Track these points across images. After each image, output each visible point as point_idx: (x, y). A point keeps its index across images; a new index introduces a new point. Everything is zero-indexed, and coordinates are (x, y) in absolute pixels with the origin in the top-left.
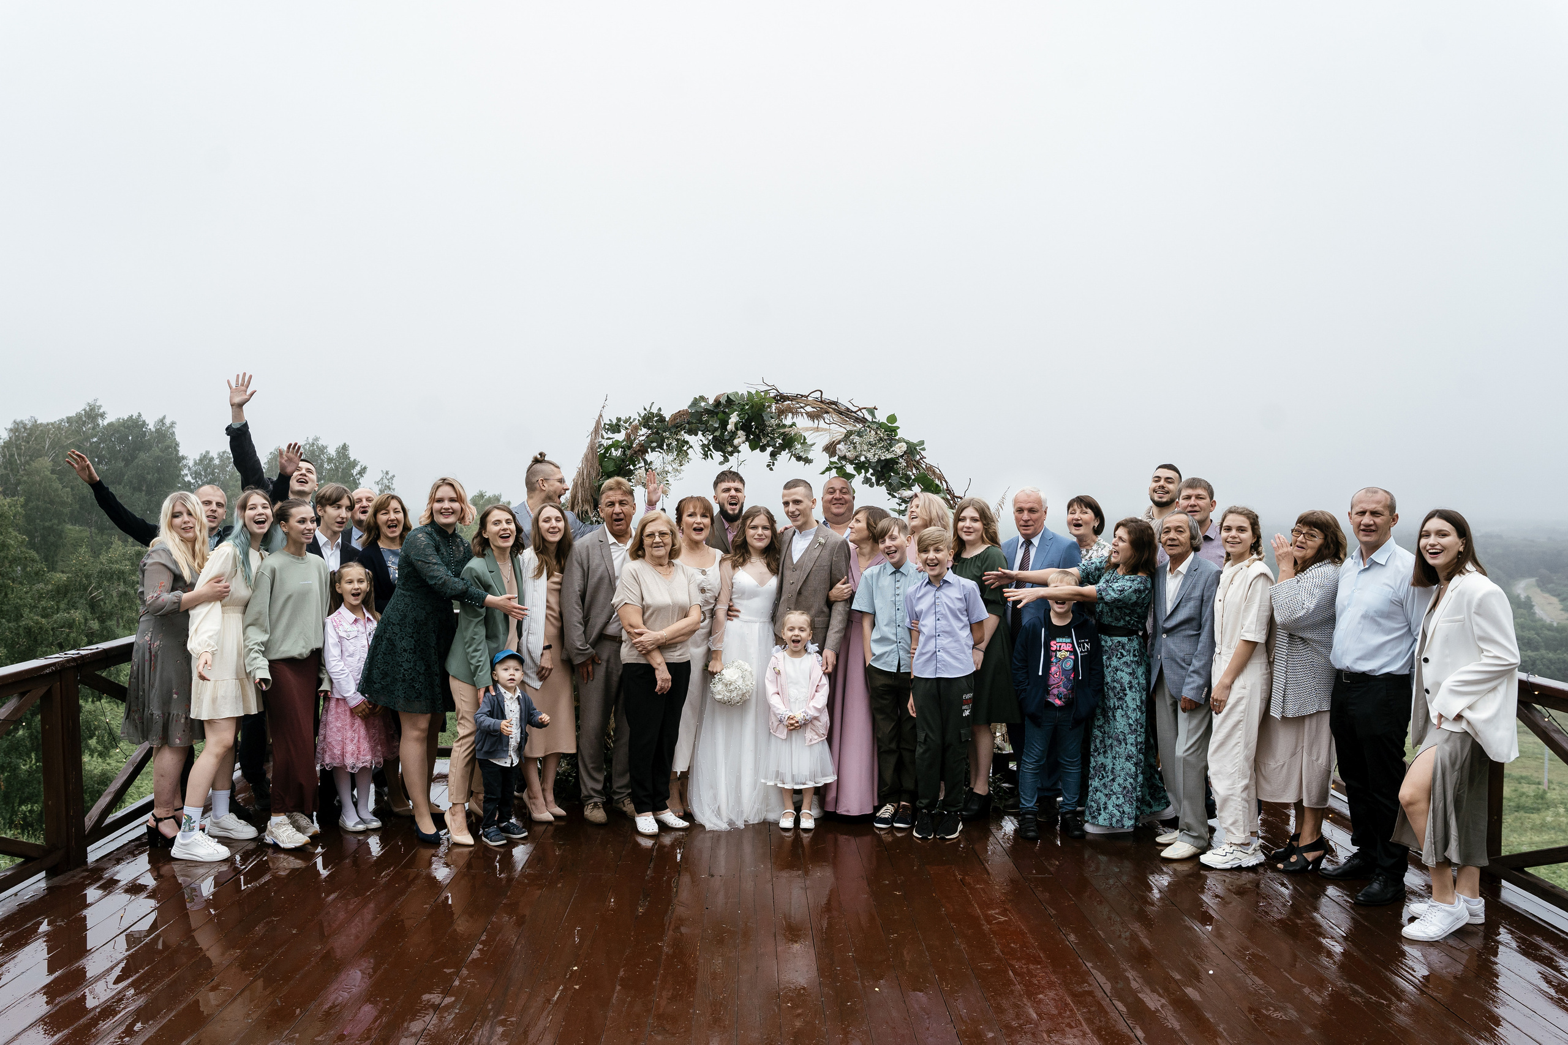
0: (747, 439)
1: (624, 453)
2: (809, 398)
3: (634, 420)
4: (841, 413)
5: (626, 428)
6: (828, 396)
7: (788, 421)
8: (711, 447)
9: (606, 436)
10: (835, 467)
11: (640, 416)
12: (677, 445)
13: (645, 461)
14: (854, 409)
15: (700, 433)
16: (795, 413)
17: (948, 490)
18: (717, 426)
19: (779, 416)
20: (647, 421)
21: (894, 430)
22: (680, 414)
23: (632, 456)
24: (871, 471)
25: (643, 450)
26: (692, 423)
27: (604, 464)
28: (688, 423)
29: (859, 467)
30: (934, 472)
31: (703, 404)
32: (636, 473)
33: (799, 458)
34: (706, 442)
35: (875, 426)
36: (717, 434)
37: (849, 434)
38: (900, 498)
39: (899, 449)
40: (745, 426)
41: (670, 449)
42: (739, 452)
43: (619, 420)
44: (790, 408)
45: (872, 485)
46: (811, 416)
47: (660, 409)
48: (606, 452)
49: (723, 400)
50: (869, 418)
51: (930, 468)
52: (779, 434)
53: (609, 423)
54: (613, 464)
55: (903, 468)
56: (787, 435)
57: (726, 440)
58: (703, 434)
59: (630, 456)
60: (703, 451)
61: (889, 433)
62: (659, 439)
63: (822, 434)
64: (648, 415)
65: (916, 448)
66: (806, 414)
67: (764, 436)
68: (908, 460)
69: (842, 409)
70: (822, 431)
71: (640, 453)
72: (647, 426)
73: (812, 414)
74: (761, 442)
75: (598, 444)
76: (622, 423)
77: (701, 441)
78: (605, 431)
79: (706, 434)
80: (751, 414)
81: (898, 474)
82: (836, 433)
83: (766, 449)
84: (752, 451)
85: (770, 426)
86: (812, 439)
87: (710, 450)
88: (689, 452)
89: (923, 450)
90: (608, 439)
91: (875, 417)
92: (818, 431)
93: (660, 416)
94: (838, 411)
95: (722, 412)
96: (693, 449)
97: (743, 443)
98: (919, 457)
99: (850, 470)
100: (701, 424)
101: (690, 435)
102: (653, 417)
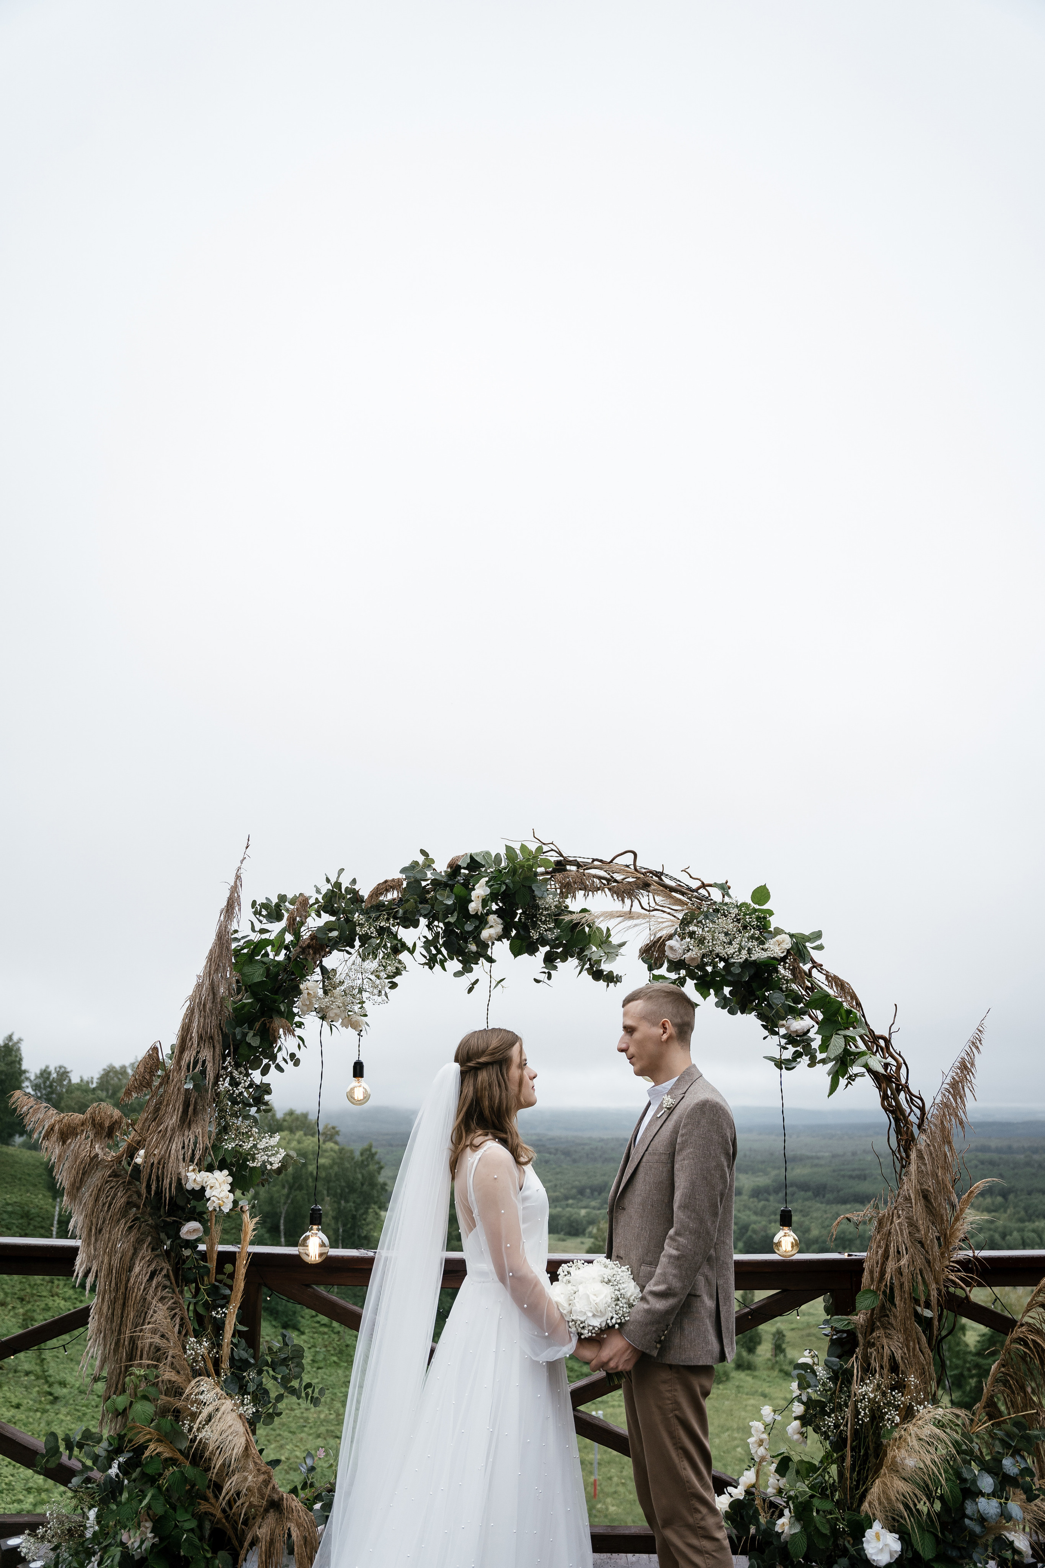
0: (505, 934)
2: (616, 865)
3: (309, 898)
4: (669, 889)
5: (293, 913)
7: (576, 903)
8: (443, 950)
9: (258, 926)
11: (318, 891)
13: (324, 970)
14: (694, 884)
15: (423, 921)
16: (590, 889)
17: (862, 1021)
18: (450, 902)
19: (563, 896)
20: (331, 901)
21: (766, 915)
22: (386, 886)
23: (301, 962)
24: (730, 986)
25: (321, 949)
26: (409, 903)
28: (402, 903)
30: (840, 989)
31: (428, 870)
32: (301, 986)
33: (597, 975)
34: (431, 937)
35: (732, 909)
36: (452, 919)
37: (685, 923)
38: (784, 1037)
39: (777, 947)
41: (368, 953)
42: (491, 960)
44: (581, 878)
45: (732, 1012)
46: (620, 893)
47: (354, 881)
48: (251, 952)
49: (463, 863)
50: (721, 898)
52: (558, 923)
53: (261, 900)
54: (261, 971)
55: (787, 981)
56: (574, 927)
57: (468, 932)
58: (428, 926)
59: (296, 959)
60: (426, 954)
61: (758, 918)
62: (346, 927)
63: (636, 925)
64: (333, 891)
65: (807, 944)
66: (610, 889)
67: (535, 926)
68: (794, 968)
69: (672, 884)
70: (638, 918)
71: (311, 952)
72: (329, 909)
73: (618, 888)
74: (531, 937)
75: (243, 938)
76: (287, 904)
77: (425, 937)
78: (255, 913)
79: (436, 923)
80: (511, 886)
81: (781, 989)
82: (662, 922)
83: (538, 950)
84: (515, 957)
85: (546, 909)
86: (620, 935)
87: (439, 952)
88: (404, 956)
89: (820, 948)
90: (263, 931)
91: (729, 896)
92: (631, 918)
93: (355, 893)
94: (666, 886)
95: (463, 884)
96: (412, 952)
97: (499, 939)
98: (813, 962)
99: (690, 989)
100: (420, 906)
101: (406, 927)
102: (342, 896)
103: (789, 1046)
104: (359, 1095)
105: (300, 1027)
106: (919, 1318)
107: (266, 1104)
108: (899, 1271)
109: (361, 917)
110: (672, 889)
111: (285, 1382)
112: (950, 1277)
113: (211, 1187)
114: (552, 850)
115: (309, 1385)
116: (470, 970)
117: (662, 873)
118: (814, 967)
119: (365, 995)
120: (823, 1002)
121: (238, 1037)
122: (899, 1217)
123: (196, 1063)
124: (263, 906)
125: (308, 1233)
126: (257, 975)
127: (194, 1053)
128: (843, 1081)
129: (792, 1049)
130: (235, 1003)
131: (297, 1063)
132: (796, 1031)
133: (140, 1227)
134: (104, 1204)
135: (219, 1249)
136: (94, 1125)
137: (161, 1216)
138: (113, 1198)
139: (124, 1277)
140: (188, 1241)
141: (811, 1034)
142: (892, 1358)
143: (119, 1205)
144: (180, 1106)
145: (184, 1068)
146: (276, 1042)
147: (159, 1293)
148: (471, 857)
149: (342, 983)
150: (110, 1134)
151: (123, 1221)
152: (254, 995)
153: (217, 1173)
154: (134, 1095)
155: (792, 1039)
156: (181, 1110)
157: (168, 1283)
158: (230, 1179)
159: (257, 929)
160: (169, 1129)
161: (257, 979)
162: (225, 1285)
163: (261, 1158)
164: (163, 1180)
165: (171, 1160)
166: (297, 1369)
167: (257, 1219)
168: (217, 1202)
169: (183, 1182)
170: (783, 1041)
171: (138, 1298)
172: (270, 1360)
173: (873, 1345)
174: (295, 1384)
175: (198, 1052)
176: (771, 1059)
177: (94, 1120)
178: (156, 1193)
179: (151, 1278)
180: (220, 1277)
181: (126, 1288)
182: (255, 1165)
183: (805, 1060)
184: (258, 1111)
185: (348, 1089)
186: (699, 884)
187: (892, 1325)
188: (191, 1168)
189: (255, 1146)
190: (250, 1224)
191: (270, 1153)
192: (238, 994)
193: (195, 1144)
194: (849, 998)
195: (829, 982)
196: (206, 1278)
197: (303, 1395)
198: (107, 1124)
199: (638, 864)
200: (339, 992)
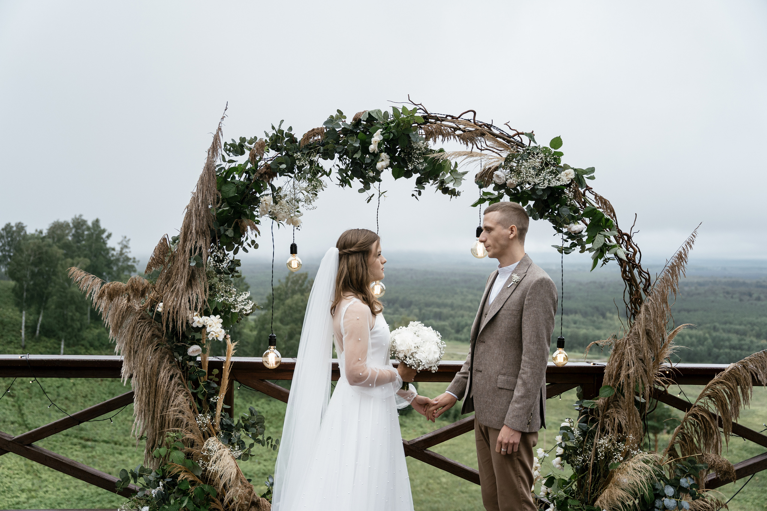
0: (391, 165)
1: (249, 179)
2: (461, 120)
3: (261, 139)
4: (495, 137)
5: (250, 149)
7: (435, 145)
8: (350, 172)
9: (227, 158)
10: (489, 199)
11: (267, 135)
12: (310, 170)
13: (272, 187)
14: (512, 133)
15: (337, 155)
16: (446, 135)
17: (616, 225)
18: (357, 145)
19: (427, 139)
20: (276, 142)
21: (557, 157)
22: (314, 132)
23: (257, 182)
24: (531, 202)
25: (271, 173)
26: (328, 143)
28: (323, 145)
29: (519, 197)
30: (603, 204)
31: (341, 122)
32: (262, 199)
33: (445, 191)
34: (343, 167)
35: (536, 152)
36: (357, 156)
37: (507, 160)
38: (566, 234)
39: (564, 176)
40: (390, 151)
41: (301, 175)
42: (380, 181)
43: (243, 140)
44: (439, 130)
47: (290, 129)
49: (364, 117)
50: (528, 142)
51: (600, 200)
52: (426, 159)
53: (230, 142)
54: (234, 189)
55: (571, 199)
56: (434, 161)
57: (367, 164)
58: (339, 158)
59: (255, 181)
60: (340, 178)
61: (555, 159)
62: (289, 160)
63: (475, 161)
64: (277, 135)
65: (585, 176)
66: (458, 136)
67: (410, 160)
68: (575, 190)
69: (497, 132)
70: (476, 156)
71: (267, 176)
72: (275, 147)
73: (464, 136)
74: (407, 167)
75: (218, 166)
76: (246, 143)
77: (337, 165)
78: (226, 150)
79: (345, 157)
80: (396, 134)
81: (566, 205)
82: (491, 159)
83: (412, 175)
84: (396, 179)
85: (418, 149)
86: (464, 167)
87: (347, 175)
88: (324, 178)
89: (593, 178)
90: (231, 161)
91: (535, 143)
92: (472, 156)
93: (291, 136)
94: (494, 134)
95: (363, 132)
96: (328, 175)
97: (387, 168)
98: (587, 186)
100: (336, 146)
101: (325, 159)
102: (284, 139)
103: (569, 240)
104: (294, 265)
105: (258, 223)
106: (637, 403)
107: (237, 272)
108: (628, 376)
109: (299, 154)
110: (497, 136)
111: (254, 437)
112: (657, 380)
113: (210, 326)
114: (420, 109)
115: (269, 438)
116: (369, 188)
117: (491, 125)
118: (586, 190)
119: (300, 204)
120: (592, 213)
121: (222, 232)
122: (629, 345)
123: (195, 249)
124: (230, 145)
125: (268, 351)
126: (232, 192)
127: (194, 242)
128: (600, 262)
129: (570, 241)
130: (217, 210)
131: (256, 247)
132: (575, 231)
133: (161, 349)
134: (137, 336)
135: (210, 360)
136: (133, 290)
137: (174, 342)
138: (143, 332)
139: (155, 380)
140: (191, 357)
141: (583, 233)
142: (620, 425)
143: (147, 337)
144: (185, 274)
145: (188, 252)
146: (244, 234)
147: (176, 388)
148: (369, 114)
149: (286, 195)
150: (143, 295)
151: (151, 346)
152: (229, 204)
153: (212, 317)
154: (153, 269)
155: (571, 235)
156: (186, 278)
157: (180, 382)
158: (221, 321)
159: (227, 160)
160: (180, 290)
161: (232, 195)
162: (214, 381)
163: (239, 307)
164: (177, 322)
165: (182, 309)
166: (261, 429)
167: (236, 343)
168: (215, 335)
169: (190, 322)
170: (565, 237)
171: (164, 391)
172: (243, 424)
173: (608, 417)
174: (260, 437)
175: (196, 242)
176: (556, 247)
177: (132, 287)
178: (172, 329)
179: (171, 379)
180: (210, 377)
181: (156, 386)
182: (236, 311)
183: (578, 248)
184: (233, 276)
185: (288, 262)
186: (515, 132)
187: (620, 406)
188: (195, 314)
189: (235, 300)
190: (231, 346)
191: (243, 304)
192: (218, 203)
193: (197, 299)
194: (609, 211)
195: (597, 200)
196: (202, 378)
197: (266, 443)
198: (141, 289)
199: (476, 119)
200: (284, 201)
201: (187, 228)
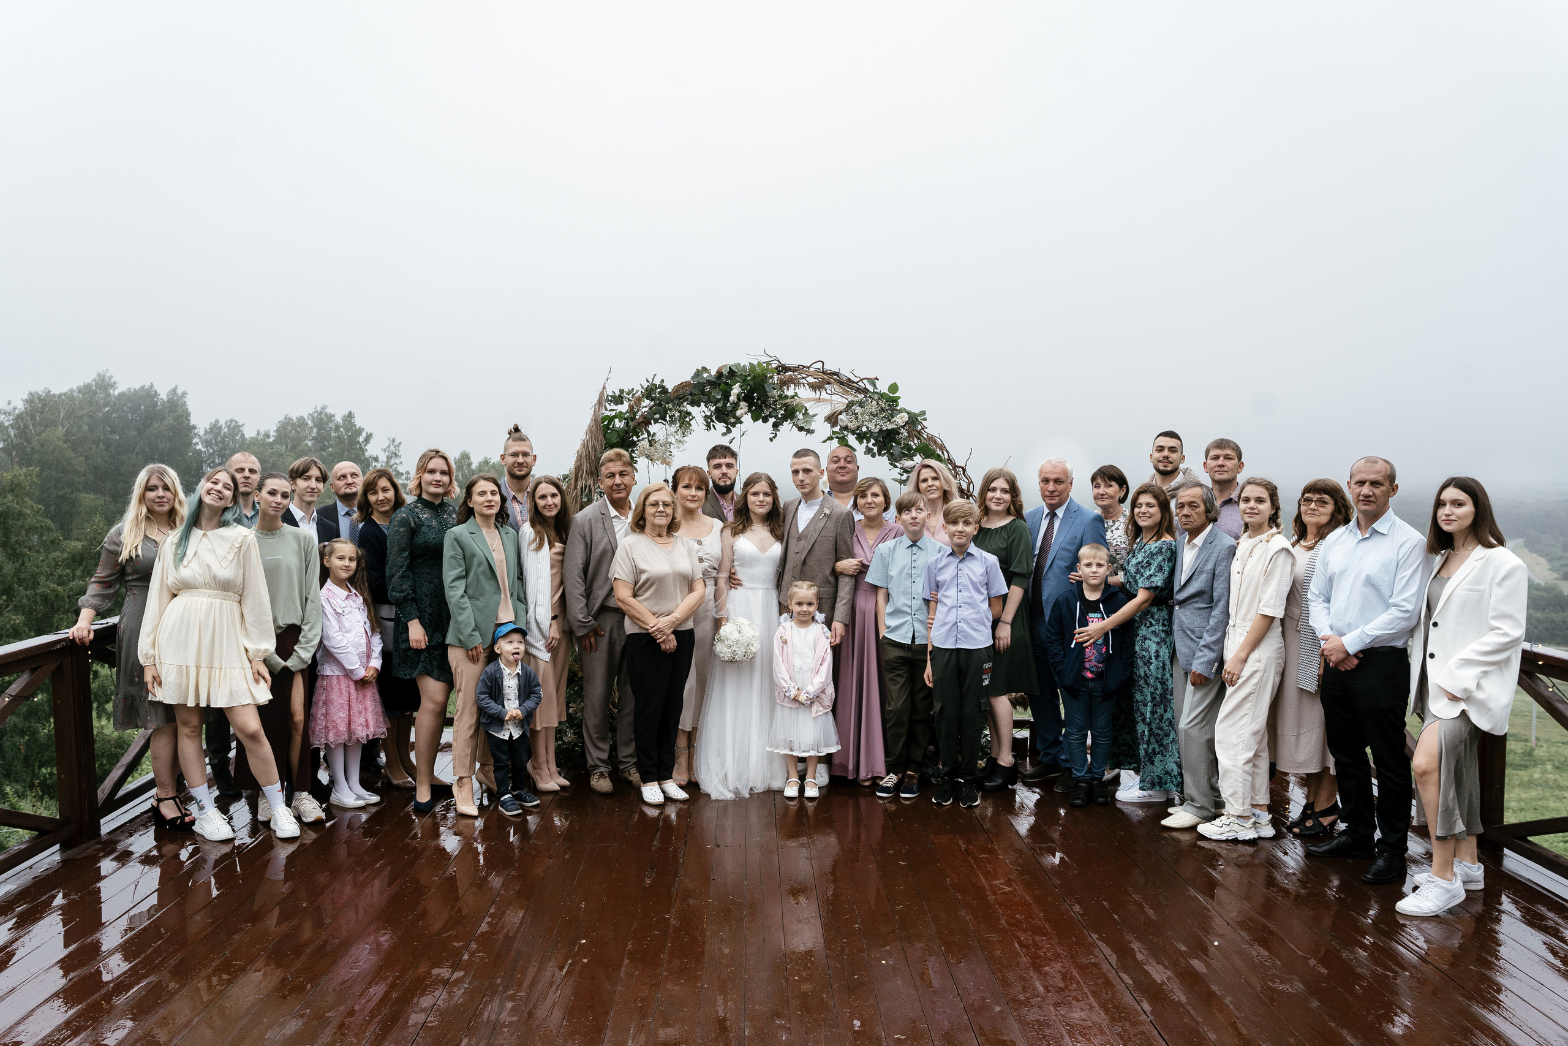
0: (750, 410)
1: (627, 424)
2: (811, 369)
3: (637, 391)
4: (842, 383)
5: (629, 400)
6: (830, 367)
7: (790, 391)
8: (714, 418)
9: (609, 408)
11: (642, 387)
12: (680, 416)
13: (648, 433)
14: (856, 380)
15: (702, 404)
16: (797, 384)
17: (949, 459)
18: (719, 397)
19: (781, 387)
20: (650, 393)
21: (894, 401)
22: (682, 386)
23: (635, 428)
24: (873, 441)
25: (646, 421)
26: (695, 394)
27: (607, 436)
28: (691, 394)
29: (861, 437)
30: (935, 442)
31: (705, 375)
32: (640, 444)
33: (801, 429)
34: (708, 413)
35: (876, 397)
36: (720, 405)
37: (850, 405)
38: (901, 468)
39: (901, 419)
40: (747, 398)
41: (672, 421)
42: (741, 423)
43: (622, 391)
44: (792, 379)
45: (873, 456)
46: (814, 387)
47: (663, 381)
48: (609, 424)
49: (725, 372)
50: (871, 388)
51: (931, 438)
53: (612, 394)
54: (615, 432)
55: (906, 439)
56: (789, 405)
57: (728, 411)
58: (705, 406)
59: (633, 427)
60: (706, 423)
61: (890, 403)
62: (662, 410)
63: (823, 405)
64: (651, 387)
65: (918, 418)
66: (808, 384)
67: (766, 407)
68: (910, 430)
69: (844, 379)
70: (824, 401)
71: (643, 424)
72: (650, 398)
73: (813, 384)
74: (764, 413)
75: (602, 416)
76: (625, 394)
77: (704, 412)
78: (608, 403)
79: (709, 406)
80: (753, 385)
81: (901, 444)
82: (837, 404)
83: (769, 419)
84: (754, 422)
85: (772, 397)
86: (815, 410)
87: (712, 421)
88: (692, 423)
89: (925, 420)
90: (611, 410)
91: (876, 387)
92: (821, 401)
93: (663, 388)
94: (840, 381)
95: (724, 383)
96: (696, 420)
97: (746, 414)
98: (921, 427)
99: (852, 439)
100: (703, 395)
101: (693, 406)
102: (656, 389)
109: (670, 403)
114: (774, 360)
116: (730, 429)
117: (839, 374)
118: (920, 430)
119: (671, 445)
120: (924, 449)
123: (586, 487)
127: (584, 482)
145: (579, 490)
148: (730, 367)
149: (660, 440)
175: (586, 481)
176: (896, 480)
186: (859, 379)
195: (928, 439)
199: (825, 368)
200: (657, 445)
201: (578, 469)
